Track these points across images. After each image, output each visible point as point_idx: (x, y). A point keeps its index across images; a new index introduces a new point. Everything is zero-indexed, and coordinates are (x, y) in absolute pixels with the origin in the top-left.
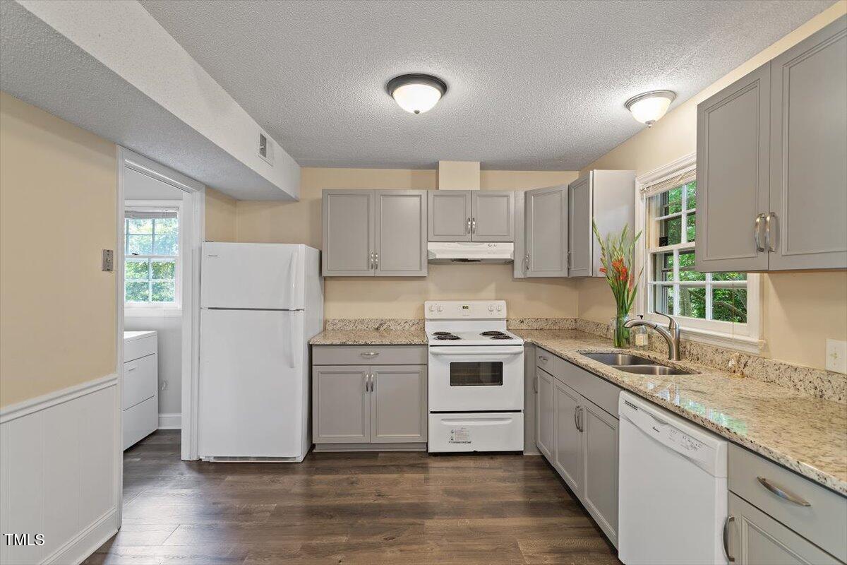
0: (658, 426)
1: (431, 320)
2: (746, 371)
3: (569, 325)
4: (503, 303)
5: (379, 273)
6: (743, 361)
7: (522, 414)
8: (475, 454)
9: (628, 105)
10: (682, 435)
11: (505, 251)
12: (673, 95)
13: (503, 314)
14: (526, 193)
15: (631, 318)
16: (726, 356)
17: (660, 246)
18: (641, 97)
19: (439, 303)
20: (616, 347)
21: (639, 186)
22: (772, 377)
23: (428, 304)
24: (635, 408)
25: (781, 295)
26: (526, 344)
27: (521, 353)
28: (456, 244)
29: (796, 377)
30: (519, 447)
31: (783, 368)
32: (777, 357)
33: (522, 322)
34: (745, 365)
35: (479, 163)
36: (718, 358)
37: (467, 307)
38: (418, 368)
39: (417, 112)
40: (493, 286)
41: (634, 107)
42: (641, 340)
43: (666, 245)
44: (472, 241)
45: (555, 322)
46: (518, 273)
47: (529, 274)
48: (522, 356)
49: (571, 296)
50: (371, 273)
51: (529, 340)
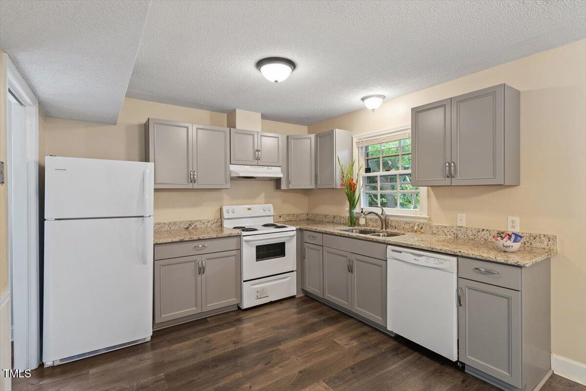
0: (417, 258)
1: (227, 219)
2: (422, 231)
3: (304, 217)
4: (271, 206)
5: (196, 186)
6: (420, 227)
7: (295, 273)
8: (271, 303)
9: (363, 99)
10: (433, 259)
11: (276, 172)
12: (384, 97)
13: (272, 213)
14: (288, 137)
15: (357, 210)
16: (411, 225)
17: (366, 172)
18: (371, 96)
19: (233, 207)
20: (349, 226)
21: (355, 140)
22: (435, 232)
23: (225, 209)
24: (401, 252)
25: (437, 196)
26: (297, 230)
27: (294, 236)
28: (248, 166)
29: (446, 230)
30: (294, 292)
31: (440, 227)
32: (435, 223)
33: (280, 217)
34: (421, 228)
35: (260, 114)
36: (407, 226)
37: (250, 209)
38: (234, 253)
39: (276, 81)
40: (263, 195)
41: (365, 101)
42: (362, 221)
43: (370, 172)
44: (258, 165)
45: (298, 216)
46: (284, 186)
47: (291, 187)
48: (295, 237)
49: (305, 200)
50: (190, 186)
51: (298, 227)
